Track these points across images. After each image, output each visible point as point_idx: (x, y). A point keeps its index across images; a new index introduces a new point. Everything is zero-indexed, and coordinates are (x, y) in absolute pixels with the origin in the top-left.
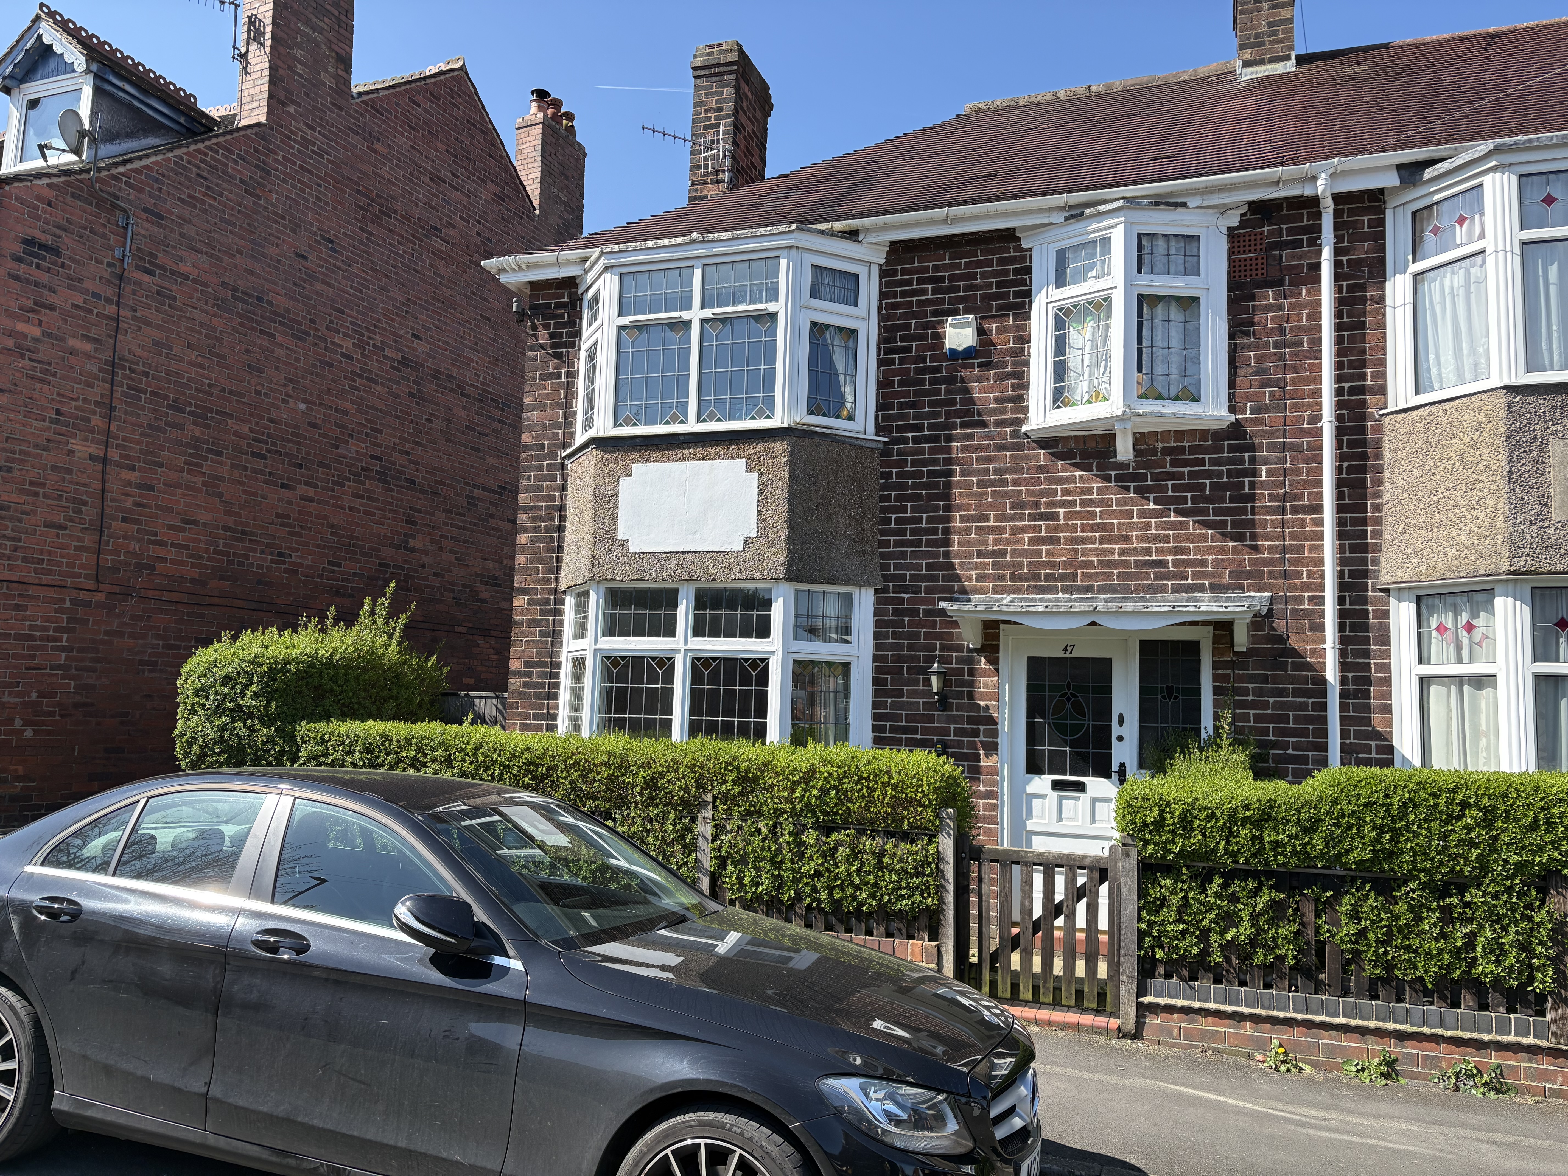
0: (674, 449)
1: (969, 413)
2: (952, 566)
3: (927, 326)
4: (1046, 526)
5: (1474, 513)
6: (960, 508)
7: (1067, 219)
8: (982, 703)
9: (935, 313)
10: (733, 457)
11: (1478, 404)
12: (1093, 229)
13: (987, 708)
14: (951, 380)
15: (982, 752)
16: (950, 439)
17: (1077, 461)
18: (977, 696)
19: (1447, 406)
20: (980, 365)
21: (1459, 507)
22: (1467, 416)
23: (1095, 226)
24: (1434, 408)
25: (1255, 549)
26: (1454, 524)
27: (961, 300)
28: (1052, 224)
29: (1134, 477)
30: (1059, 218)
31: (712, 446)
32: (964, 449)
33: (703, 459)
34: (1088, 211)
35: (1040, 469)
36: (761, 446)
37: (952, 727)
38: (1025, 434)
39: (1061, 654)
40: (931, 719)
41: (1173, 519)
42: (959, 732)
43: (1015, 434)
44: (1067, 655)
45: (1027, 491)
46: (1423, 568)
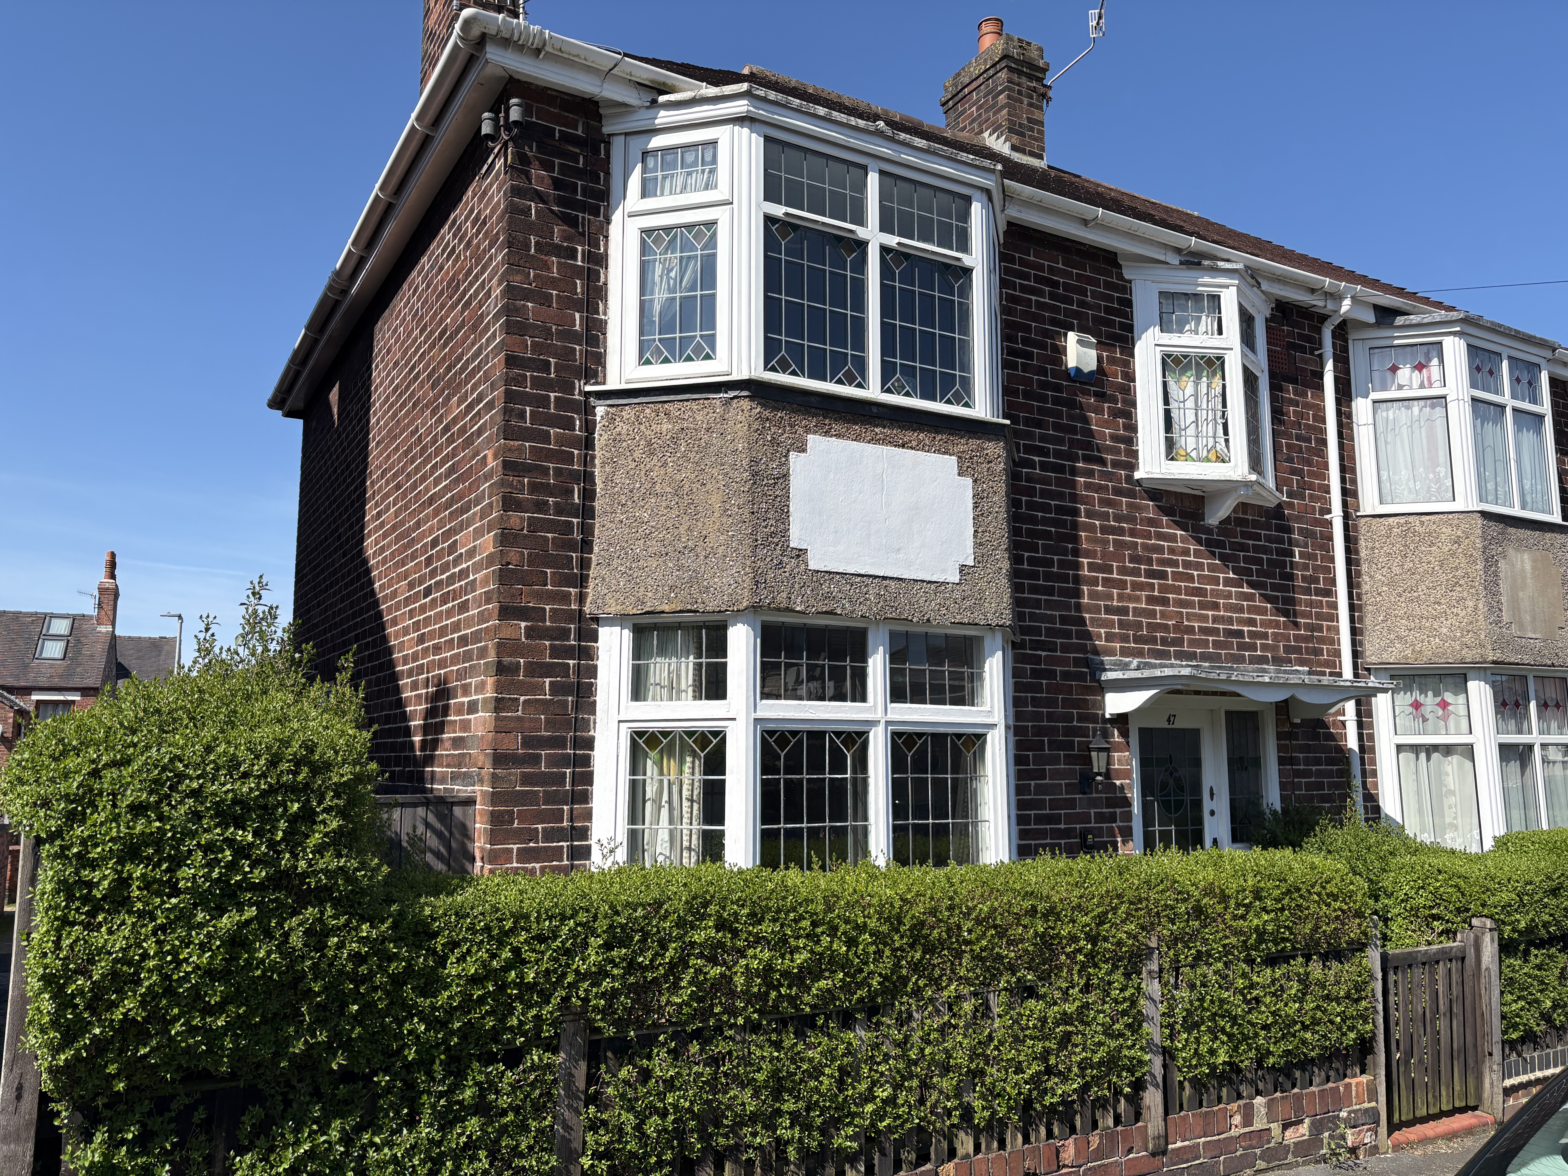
0: (863, 423)
1: (1089, 446)
2: (1082, 621)
3: (1046, 334)
4: (1159, 584)
5: (1455, 610)
6: (1088, 554)
7: (1181, 263)
8: (1118, 782)
9: (1054, 322)
10: (938, 451)
11: (1456, 522)
12: (1205, 283)
13: (1122, 787)
14: (1072, 404)
15: (1119, 839)
16: (1074, 471)
17: (1177, 519)
18: (1113, 774)
19: (1424, 518)
20: (1096, 394)
21: (1439, 603)
22: (1444, 530)
23: (1207, 280)
24: (1411, 519)
25: (1296, 625)
26: (1435, 618)
27: (1077, 315)
28: (1167, 263)
29: (1220, 544)
30: (1174, 260)
31: (914, 430)
32: (1088, 486)
33: (903, 446)
34: (1206, 263)
35: (1152, 522)
36: (974, 443)
37: (1092, 811)
38: (1137, 480)
39: (1165, 725)
40: (1071, 804)
41: (1245, 590)
42: (1100, 818)
43: (1129, 479)
44: (1171, 726)
45: (1142, 544)
46: (1408, 652)
